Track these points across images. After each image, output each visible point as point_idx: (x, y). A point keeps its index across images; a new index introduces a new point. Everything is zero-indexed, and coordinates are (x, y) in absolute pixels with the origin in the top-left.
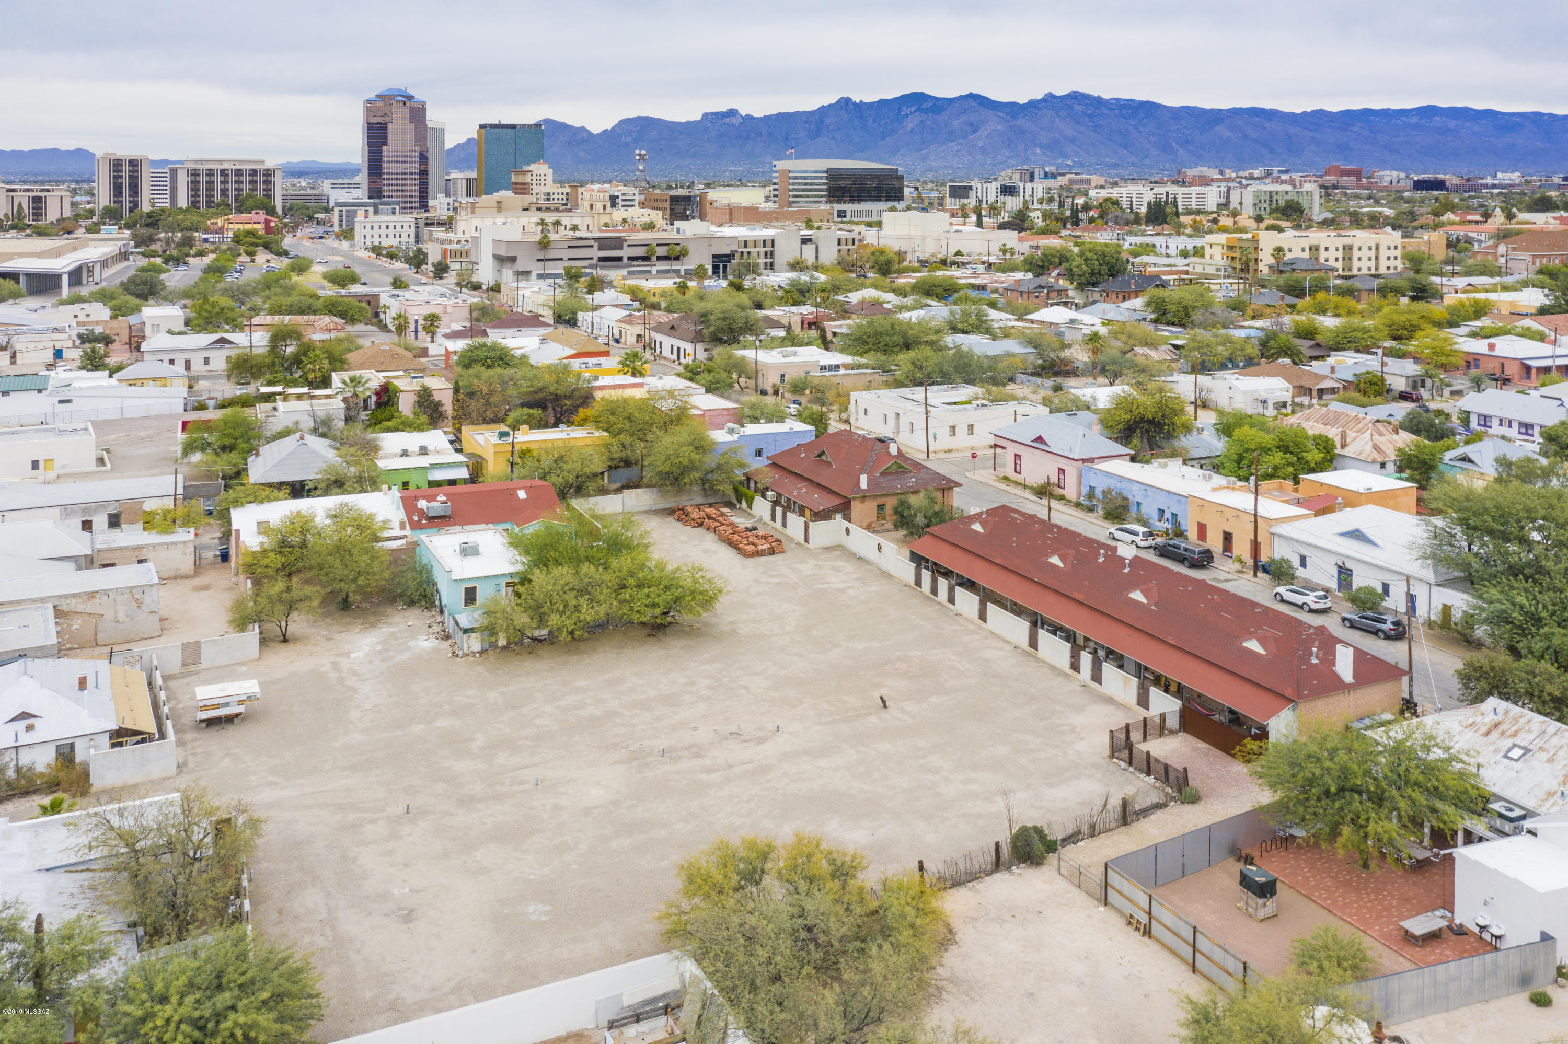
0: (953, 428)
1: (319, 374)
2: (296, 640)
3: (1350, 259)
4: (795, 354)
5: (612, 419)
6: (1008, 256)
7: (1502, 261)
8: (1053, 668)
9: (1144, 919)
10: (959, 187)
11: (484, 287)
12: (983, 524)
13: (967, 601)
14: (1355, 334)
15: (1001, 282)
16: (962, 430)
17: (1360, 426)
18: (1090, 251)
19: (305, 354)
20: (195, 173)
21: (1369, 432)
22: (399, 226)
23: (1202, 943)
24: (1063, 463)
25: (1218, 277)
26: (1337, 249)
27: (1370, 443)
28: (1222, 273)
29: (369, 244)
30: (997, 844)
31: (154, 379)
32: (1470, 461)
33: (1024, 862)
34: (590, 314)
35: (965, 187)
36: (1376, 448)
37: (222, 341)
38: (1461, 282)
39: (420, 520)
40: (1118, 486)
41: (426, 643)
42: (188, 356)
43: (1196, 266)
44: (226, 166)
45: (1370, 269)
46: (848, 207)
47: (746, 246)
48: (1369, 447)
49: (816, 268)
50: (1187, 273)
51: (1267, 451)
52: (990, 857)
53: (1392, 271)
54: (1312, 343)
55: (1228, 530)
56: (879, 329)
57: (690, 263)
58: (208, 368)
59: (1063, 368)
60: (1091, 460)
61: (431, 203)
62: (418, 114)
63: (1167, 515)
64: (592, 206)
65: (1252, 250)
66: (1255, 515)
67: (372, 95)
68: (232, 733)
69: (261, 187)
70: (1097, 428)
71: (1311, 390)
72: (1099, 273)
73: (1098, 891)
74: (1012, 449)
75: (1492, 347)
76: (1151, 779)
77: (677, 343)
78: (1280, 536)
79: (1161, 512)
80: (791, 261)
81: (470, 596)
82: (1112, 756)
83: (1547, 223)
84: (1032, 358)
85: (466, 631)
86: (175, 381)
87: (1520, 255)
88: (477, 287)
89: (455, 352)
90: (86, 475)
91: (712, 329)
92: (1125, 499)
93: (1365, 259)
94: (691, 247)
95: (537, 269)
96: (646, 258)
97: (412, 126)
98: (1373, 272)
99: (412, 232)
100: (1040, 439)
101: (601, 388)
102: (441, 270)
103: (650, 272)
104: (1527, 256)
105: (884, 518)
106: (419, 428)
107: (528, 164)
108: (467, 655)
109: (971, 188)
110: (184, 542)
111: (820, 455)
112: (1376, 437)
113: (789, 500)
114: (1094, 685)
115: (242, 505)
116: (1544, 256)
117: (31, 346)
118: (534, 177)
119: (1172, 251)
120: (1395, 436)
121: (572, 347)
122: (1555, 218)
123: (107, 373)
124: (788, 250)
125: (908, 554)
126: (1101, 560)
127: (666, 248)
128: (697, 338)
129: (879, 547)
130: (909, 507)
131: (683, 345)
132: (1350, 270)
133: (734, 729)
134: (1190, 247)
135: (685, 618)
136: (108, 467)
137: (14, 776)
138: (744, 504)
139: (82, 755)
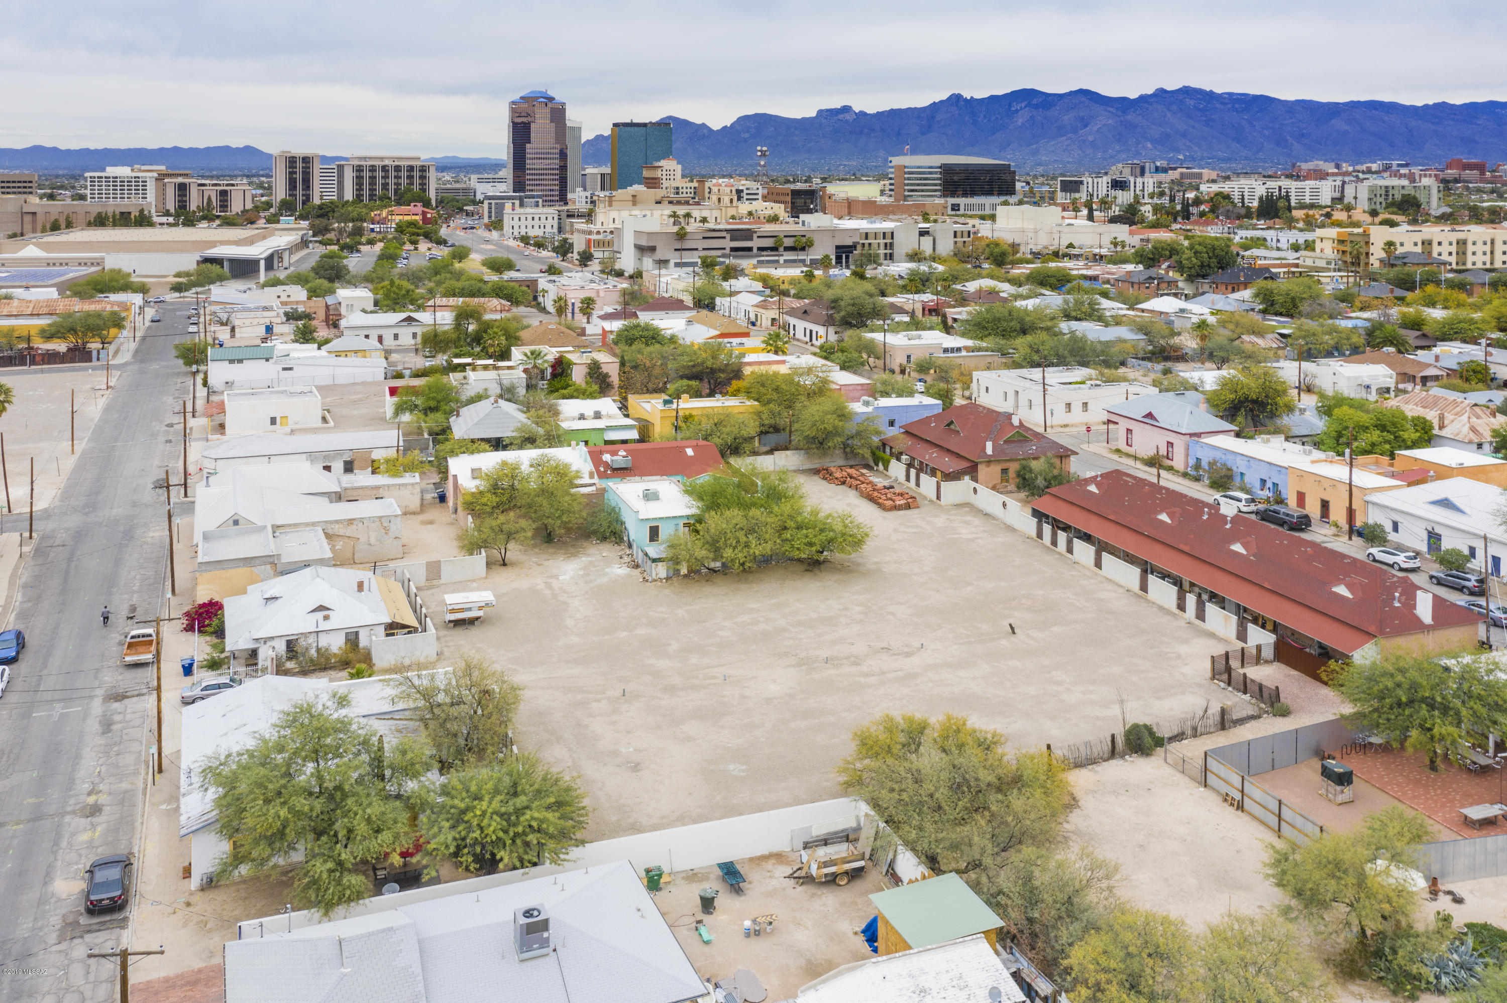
0: (1069, 405)
1: (497, 349)
2: (513, 564)
3: (1464, 253)
4: (919, 337)
5: (762, 390)
6: (1119, 249)
8: (1161, 608)
9: (1238, 796)
10: (1071, 182)
11: (626, 274)
12: (1098, 486)
13: (1084, 551)
14: (1462, 325)
15: (1113, 274)
16: (1077, 407)
17: (1458, 409)
18: (1200, 244)
19: (486, 332)
20: (359, 169)
21: (1466, 415)
22: (543, 217)
23: (1286, 813)
24: (1172, 438)
25: (1329, 270)
26: (1451, 244)
27: (1468, 426)
29: (516, 234)
30: (1113, 736)
31: (356, 352)
33: (1136, 752)
34: (728, 299)
35: (1076, 182)
36: (1473, 429)
37: (410, 319)
39: (605, 471)
40: (1223, 457)
41: (620, 570)
42: (380, 332)
43: (1307, 259)
44: (386, 162)
45: (1484, 263)
46: (962, 201)
47: (867, 238)
48: (1466, 430)
49: (934, 259)
50: (1297, 266)
51: (1365, 429)
52: (1107, 747)
54: (1419, 333)
55: (1327, 499)
56: (997, 315)
57: (816, 253)
58: (397, 342)
59: (1173, 354)
60: (1199, 435)
61: (570, 196)
62: (558, 113)
63: (1269, 484)
64: (719, 200)
65: (1363, 244)
66: (1350, 484)
67: (517, 97)
68: (473, 633)
69: (417, 181)
70: (1204, 406)
71: (1414, 377)
72: (1209, 266)
73: (1199, 776)
74: (1124, 424)
76: (1247, 697)
77: (810, 326)
78: (1374, 504)
79: (1263, 482)
80: (910, 252)
81: (654, 533)
82: (1213, 678)
84: (1142, 344)
85: (654, 561)
86: (374, 354)
88: (620, 274)
89: (611, 332)
90: (315, 430)
91: (843, 313)
92: (1230, 470)
93: (1479, 253)
94: (816, 238)
95: (674, 258)
96: (774, 249)
98: (1488, 266)
99: (556, 223)
100: (1150, 415)
101: (750, 364)
102: (585, 258)
103: (778, 261)
105: (1007, 481)
106: (591, 396)
107: (659, 160)
108: (656, 580)
109: (1081, 182)
110: (413, 484)
111: (948, 425)
112: (1474, 419)
113: (921, 463)
114: (1198, 622)
115: (457, 455)
117: (248, 322)
118: (664, 173)
119: (1283, 244)
120: (1492, 419)
121: (715, 329)
123: (316, 346)
124: (906, 241)
125: (1030, 511)
126: (1205, 517)
127: (793, 239)
128: (829, 322)
129: (1004, 505)
130: (1031, 471)
131: (815, 328)
132: (1464, 264)
133: (884, 645)
134: (1301, 241)
135: (837, 556)
136: (332, 424)
137: (315, 655)
138: (881, 467)
139: (363, 642)
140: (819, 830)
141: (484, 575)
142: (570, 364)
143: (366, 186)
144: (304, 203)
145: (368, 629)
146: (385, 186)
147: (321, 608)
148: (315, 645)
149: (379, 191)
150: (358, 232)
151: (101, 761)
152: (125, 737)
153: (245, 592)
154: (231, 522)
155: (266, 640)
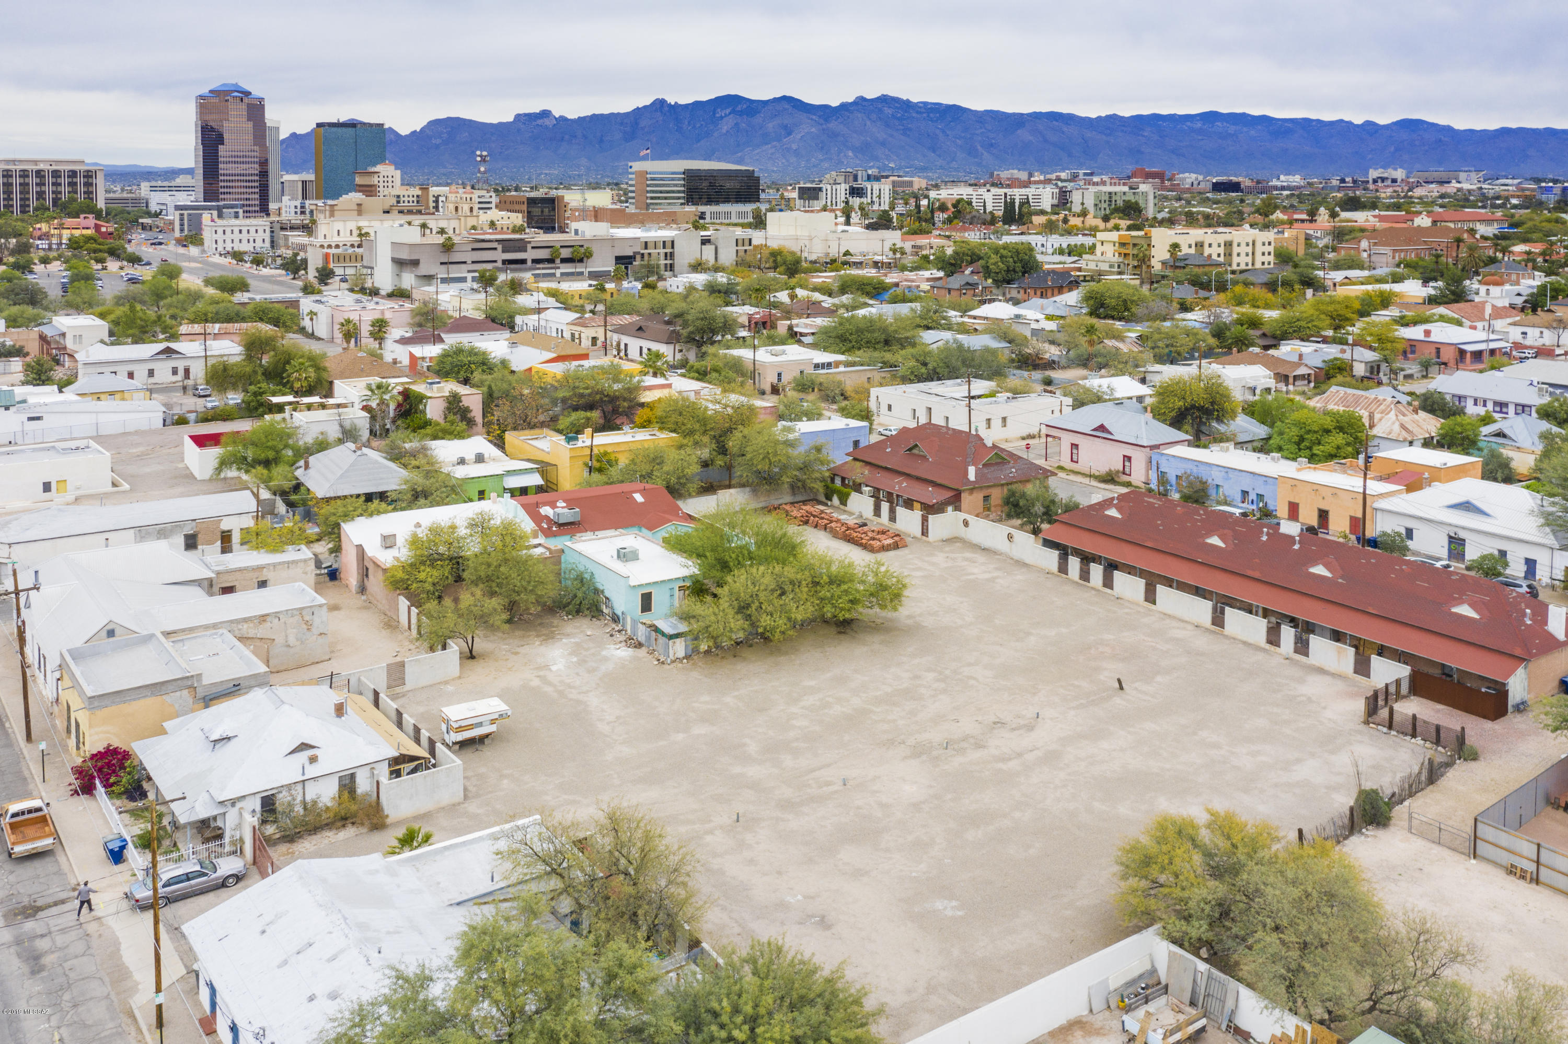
0: (989, 420)
2: (483, 656)
3: (1230, 255)
4: (784, 352)
6: (898, 255)
7: (1365, 255)
8: (1248, 644)
9: (1531, 867)
10: (809, 189)
11: (383, 293)
12: (1119, 509)
13: (1129, 584)
14: (1292, 325)
15: (913, 281)
16: (996, 423)
17: (1382, 407)
18: (1004, 248)
20: (6, 174)
21: (1393, 412)
22: (252, 230)
24: (1129, 451)
25: (1112, 273)
26: (1219, 246)
27: (1397, 423)
28: (1116, 269)
29: (220, 249)
30: (1352, 809)
31: (112, 394)
32: (1504, 436)
33: (1371, 823)
34: (536, 317)
35: (814, 189)
36: (1403, 427)
37: (168, 351)
38: (1338, 276)
39: (550, 528)
40: (1195, 470)
41: (620, 653)
42: (130, 368)
43: (1088, 264)
44: (41, 166)
45: (1247, 265)
46: (708, 209)
47: (646, 248)
48: (1396, 427)
49: (717, 269)
50: (1080, 269)
51: (1327, 431)
52: (1347, 818)
53: (1266, 266)
54: (1258, 333)
55: (1325, 507)
57: (596, 264)
58: (151, 380)
59: (1037, 362)
60: (1157, 447)
61: (272, 206)
62: (256, 110)
63: (1252, 496)
64: (457, 208)
66: (1364, 494)
67: (205, 91)
68: (487, 752)
69: (81, 189)
72: (1014, 271)
73: (1467, 845)
74: (1065, 438)
75: (1427, 333)
76: (1419, 741)
77: (646, 344)
78: (1383, 510)
79: (1245, 493)
80: (693, 262)
81: (646, 602)
82: (1367, 722)
83: (1367, 221)
84: (1007, 352)
85: (671, 637)
86: (136, 395)
87: (1382, 249)
88: (374, 292)
89: (423, 358)
91: (691, 329)
92: (1201, 482)
93: (1243, 255)
94: (595, 249)
95: (441, 272)
96: (551, 261)
97: (250, 124)
99: (267, 236)
100: (1102, 428)
102: (325, 275)
103: (554, 275)
104: (1387, 250)
105: (989, 509)
106: (460, 436)
107: (374, 165)
108: (673, 662)
109: (820, 189)
110: (305, 561)
111: (910, 450)
112: (1401, 417)
113: (890, 495)
114: (1299, 657)
115: (353, 519)
116: (1402, 250)
118: (381, 179)
119: (1051, 249)
120: (1415, 416)
121: (549, 351)
122: (1374, 216)
123: (55, 387)
124: (688, 250)
125: (1041, 541)
127: (570, 250)
128: (672, 339)
129: (1010, 537)
131: (656, 347)
132: (1230, 265)
133: (993, 718)
134: (1065, 246)
135: (865, 612)
136: (126, 486)
137: (302, 812)
138: (836, 501)
139: (363, 785)
140: (1118, 979)
141: (458, 673)
142: (421, 398)
143: (16, 196)
145: (367, 768)
146: (40, 195)
147: (304, 747)
148: (299, 798)
149: (33, 203)
150: (23, 249)
151: (54, 1021)
152: (72, 975)
153: (163, 732)
154: (104, 633)
155: (233, 802)
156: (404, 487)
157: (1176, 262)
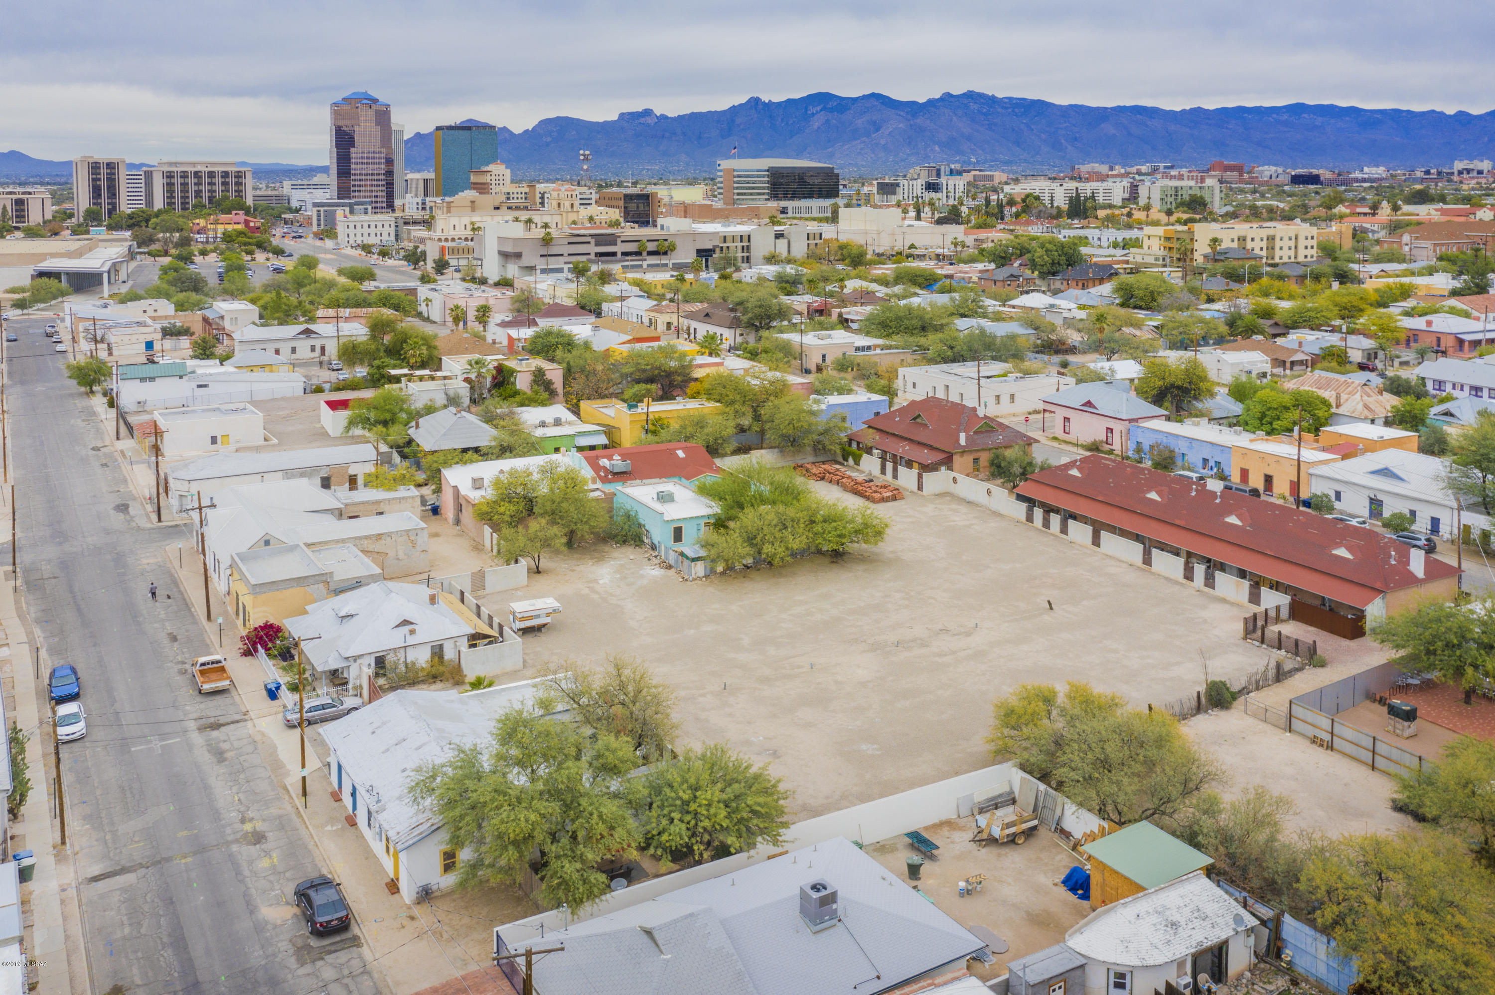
0: (998, 397)
1: (419, 360)
2: (546, 572)
3: (1273, 248)
4: (829, 337)
6: (959, 248)
7: (1407, 248)
8: (1168, 579)
9: (1327, 737)
10: (887, 184)
11: (491, 282)
12: (1080, 469)
13: (1080, 532)
14: (1309, 314)
15: (966, 273)
16: (1005, 399)
17: (1350, 389)
19: (405, 342)
20: (170, 176)
21: (1359, 394)
22: (380, 225)
23: (1381, 748)
24: (1111, 424)
25: (1157, 266)
26: (1262, 240)
27: (1361, 404)
28: (1161, 262)
29: (352, 242)
30: (1199, 693)
31: (262, 367)
32: (1452, 415)
33: (1216, 707)
34: (619, 304)
35: (892, 184)
36: (1366, 406)
37: (307, 332)
38: (1375, 269)
39: (606, 476)
40: (1165, 440)
41: (654, 572)
42: (277, 345)
43: (1135, 256)
44: (199, 168)
45: (1290, 258)
46: (790, 204)
47: (725, 242)
48: (1360, 407)
49: (789, 261)
50: (1127, 262)
51: (1287, 408)
52: (1194, 703)
53: (1309, 259)
54: (1271, 322)
55: (1269, 473)
56: (900, 314)
57: (680, 257)
58: (294, 356)
59: (1060, 347)
60: (1136, 420)
61: (398, 202)
62: (383, 117)
63: (1212, 463)
64: (559, 205)
65: (1188, 241)
66: (1299, 460)
67: (338, 98)
68: (543, 637)
69: (232, 188)
70: (1133, 394)
71: (1284, 362)
72: (1059, 263)
73: (1283, 722)
74: (1061, 413)
75: (1429, 323)
76: (1283, 652)
77: (713, 329)
78: (1317, 476)
79: (1205, 461)
80: (767, 254)
81: (678, 534)
82: (1245, 638)
83: (1429, 214)
84: (1032, 338)
85: (693, 560)
86: (282, 368)
87: (1423, 243)
88: (483, 282)
89: (519, 340)
90: (258, 449)
91: (750, 315)
92: (1172, 451)
93: (1286, 248)
94: (678, 243)
95: (541, 264)
96: (638, 253)
97: (378, 128)
98: (1293, 260)
99: (392, 231)
100: (1089, 404)
102: (441, 266)
103: (641, 266)
104: (1428, 244)
105: (978, 470)
106: (543, 404)
107: (487, 165)
108: (694, 579)
109: (898, 185)
110: (413, 497)
111: (914, 419)
112: (1365, 398)
113: (895, 456)
114: (1207, 589)
115: (451, 466)
116: (1443, 244)
117: (126, 338)
118: (493, 178)
119: (1105, 243)
120: (1380, 397)
121: (626, 333)
122: (1436, 210)
123: (217, 361)
124: (763, 243)
125: (1014, 496)
126: (1194, 494)
127: (656, 243)
128: (734, 324)
129: (989, 492)
130: (1004, 459)
131: (719, 330)
132: (1273, 258)
133: (941, 627)
134: (1120, 239)
135: (851, 546)
136: (275, 441)
137: (404, 669)
138: (851, 461)
139: (449, 654)
140: (982, 795)
141: (526, 583)
142: (512, 372)
143: (178, 194)
144: (110, 213)
145: (452, 641)
146: (198, 194)
147: (405, 623)
148: (402, 660)
149: (192, 201)
150: (185, 242)
151: (235, 789)
152: (245, 764)
153: (306, 612)
154: (262, 543)
155: (355, 658)
156: (493, 443)
157: (1217, 256)
